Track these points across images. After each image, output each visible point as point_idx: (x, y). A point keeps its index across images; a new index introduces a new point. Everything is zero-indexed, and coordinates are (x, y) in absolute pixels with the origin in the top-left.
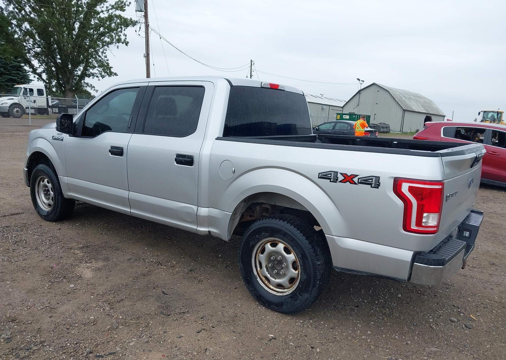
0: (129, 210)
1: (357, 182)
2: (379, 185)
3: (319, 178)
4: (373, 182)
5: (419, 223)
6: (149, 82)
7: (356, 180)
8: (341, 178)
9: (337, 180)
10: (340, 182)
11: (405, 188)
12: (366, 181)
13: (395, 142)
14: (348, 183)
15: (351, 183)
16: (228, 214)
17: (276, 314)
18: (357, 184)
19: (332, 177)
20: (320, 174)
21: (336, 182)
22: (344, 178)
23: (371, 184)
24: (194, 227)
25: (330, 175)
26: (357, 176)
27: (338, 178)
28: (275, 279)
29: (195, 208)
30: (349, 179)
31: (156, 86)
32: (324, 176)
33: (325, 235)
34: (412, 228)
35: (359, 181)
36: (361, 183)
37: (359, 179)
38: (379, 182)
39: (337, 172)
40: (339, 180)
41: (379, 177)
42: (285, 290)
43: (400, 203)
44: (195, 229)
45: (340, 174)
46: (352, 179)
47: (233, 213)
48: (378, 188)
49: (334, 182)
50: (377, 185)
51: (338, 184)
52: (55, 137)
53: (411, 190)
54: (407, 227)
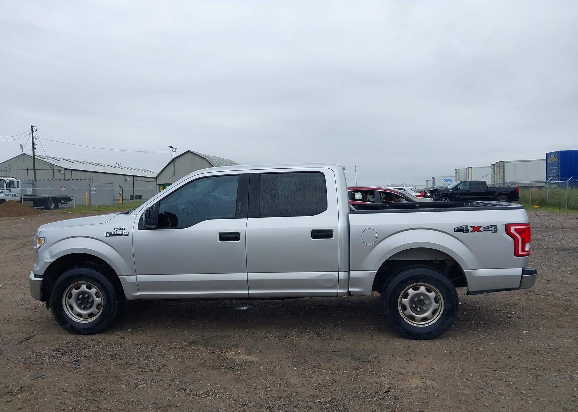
0: (247, 292)
1: (482, 231)
2: (497, 230)
3: (455, 231)
4: (493, 229)
5: (523, 250)
6: (250, 170)
7: (481, 229)
8: (471, 229)
9: (468, 231)
10: (471, 232)
11: (512, 229)
12: (488, 229)
13: (417, 205)
14: (476, 232)
15: (478, 232)
16: (374, 272)
17: (425, 341)
18: (482, 232)
19: (465, 229)
20: (455, 229)
21: (468, 233)
22: (473, 229)
23: (491, 231)
24: (336, 291)
25: (463, 229)
26: (481, 226)
27: (469, 230)
28: (420, 315)
29: (336, 274)
30: (476, 229)
31: (261, 174)
32: (458, 230)
33: (464, 271)
34: (520, 253)
35: (484, 230)
36: (485, 231)
37: (483, 228)
38: (496, 229)
39: (468, 226)
40: (470, 231)
41: (496, 225)
42: (428, 321)
43: (511, 239)
44: (337, 292)
45: (470, 227)
46: (478, 229)
47: (378, 271)
48: (496, 232)
49: (467, 233)
50: (496, 231)
51: (469, 234)
52: (112, 233)
53: (516, 230)
54: (516, 254)
